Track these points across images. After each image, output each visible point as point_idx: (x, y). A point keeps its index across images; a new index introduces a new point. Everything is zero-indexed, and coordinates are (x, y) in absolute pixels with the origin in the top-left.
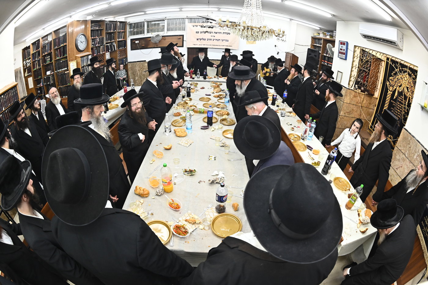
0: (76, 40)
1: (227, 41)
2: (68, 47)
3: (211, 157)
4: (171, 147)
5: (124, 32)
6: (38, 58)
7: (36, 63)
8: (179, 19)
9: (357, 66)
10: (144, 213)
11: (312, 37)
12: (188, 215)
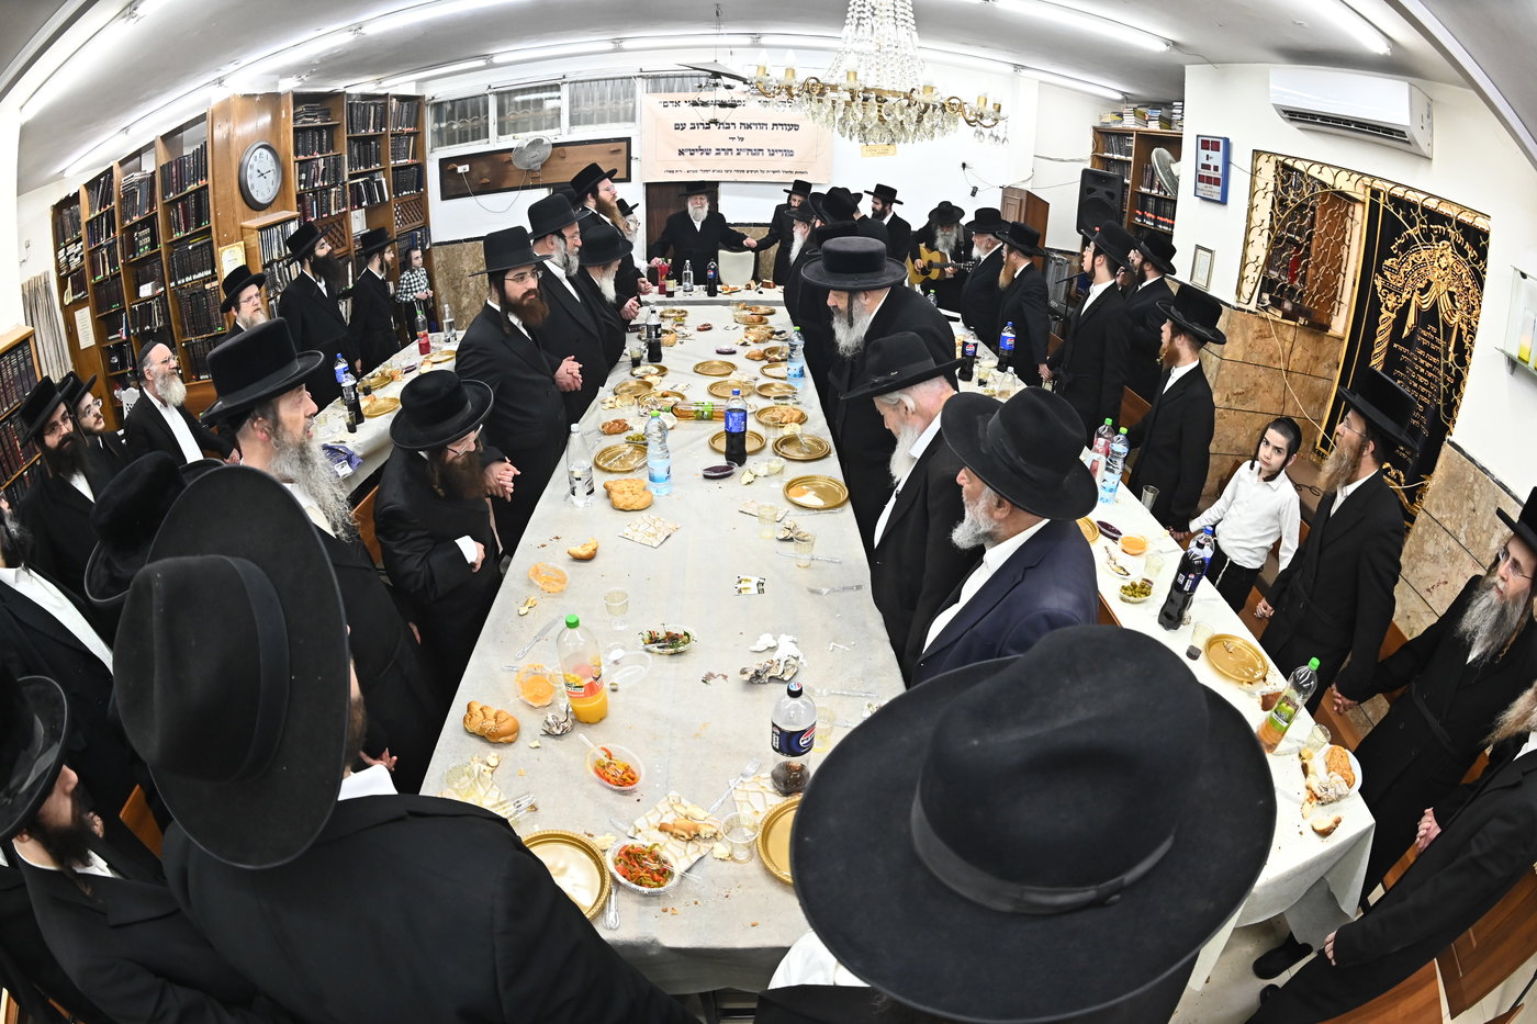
0: (241, 167)
1: (790, 153)
2: (214, 193)
3: (746, 580)
4: (595, 550)
5: (415, 134)
6: (108, 235)
7: (103, 255)
8: (614, 79)
9: (1267, 224)
10: (501, 804)
11: (1094, 128)
12: (669, 809)
